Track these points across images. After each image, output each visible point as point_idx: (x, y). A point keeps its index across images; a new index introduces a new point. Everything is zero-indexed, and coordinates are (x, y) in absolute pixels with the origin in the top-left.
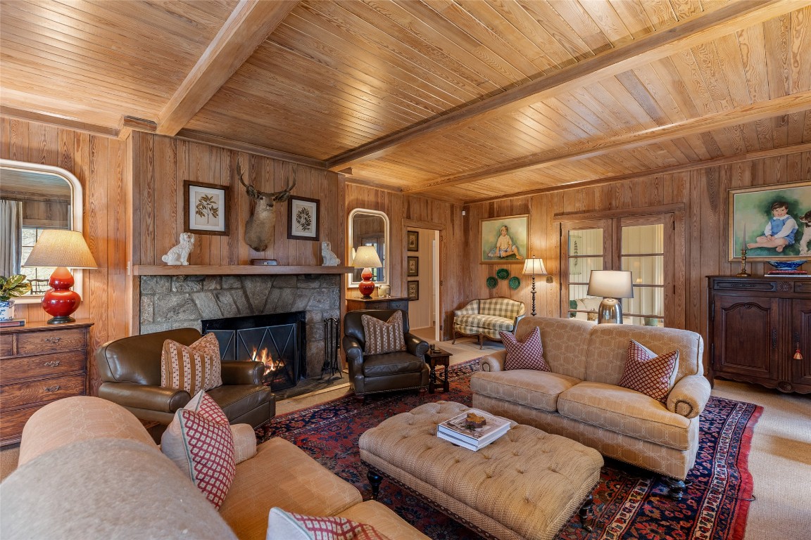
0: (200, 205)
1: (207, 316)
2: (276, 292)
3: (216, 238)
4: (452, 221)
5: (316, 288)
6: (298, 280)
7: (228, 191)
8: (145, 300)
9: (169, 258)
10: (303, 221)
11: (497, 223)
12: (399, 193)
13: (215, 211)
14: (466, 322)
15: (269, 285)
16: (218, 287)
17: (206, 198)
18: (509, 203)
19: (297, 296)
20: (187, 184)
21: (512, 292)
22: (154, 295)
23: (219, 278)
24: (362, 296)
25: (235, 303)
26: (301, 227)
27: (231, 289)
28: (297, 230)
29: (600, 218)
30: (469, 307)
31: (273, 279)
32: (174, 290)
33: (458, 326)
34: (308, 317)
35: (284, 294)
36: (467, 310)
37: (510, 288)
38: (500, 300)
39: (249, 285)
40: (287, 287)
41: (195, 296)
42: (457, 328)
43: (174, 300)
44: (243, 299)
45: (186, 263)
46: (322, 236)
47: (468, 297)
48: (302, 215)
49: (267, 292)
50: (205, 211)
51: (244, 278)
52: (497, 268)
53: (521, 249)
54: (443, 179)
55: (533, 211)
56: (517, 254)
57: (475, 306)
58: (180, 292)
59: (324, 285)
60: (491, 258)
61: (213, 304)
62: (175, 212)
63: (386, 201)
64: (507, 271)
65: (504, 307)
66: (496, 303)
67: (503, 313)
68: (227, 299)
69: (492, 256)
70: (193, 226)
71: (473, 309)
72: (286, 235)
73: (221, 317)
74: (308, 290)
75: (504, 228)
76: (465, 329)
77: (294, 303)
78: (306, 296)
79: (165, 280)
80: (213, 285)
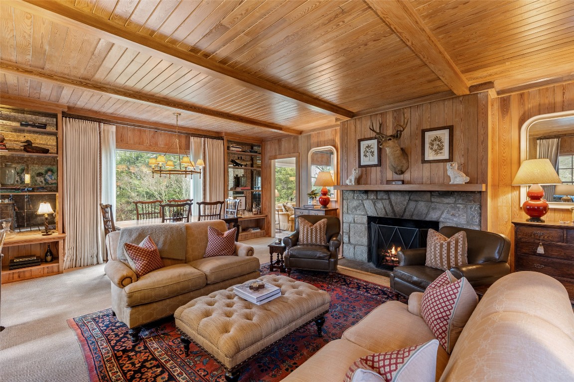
0: (365, 151)
1: (370, 214)
2: (412, 205)
3: (374, 169)
5: (451, 204)
6: (432, 195)
10: (435, 147)
13: (372, 153)
15: (407, 198)
16: (375, 198)
17: (368, 147)
19: (431, 209)
20: (360, 141)
22: (348, 199)
23: (376, 192)
25: (384, 208)
26: (433, 153)
27: (382, 199)
28: (430, 155)
31: (410, 194)
32: (355, 198)
35: (419, 206)
39: (393, 197)
40: (422, 201)
41: (364, 202)
43: (355, 203)
44: (389, 206)
46: (457, 156)
48: (434, 143)
49: (405, 203)
50: (368, 154)
51: (390, 193)
58: (358, 199)
59: (460, 201)
61: (372, 207)
62: (355, 157)
68: (380, 205)
70: (362, 164)
72: (419, 161)
73: (377, 216)
74: (441, 205)
77: (427, 214)
78: (439, 209)
79: (351, 192)
80: (372, 196)
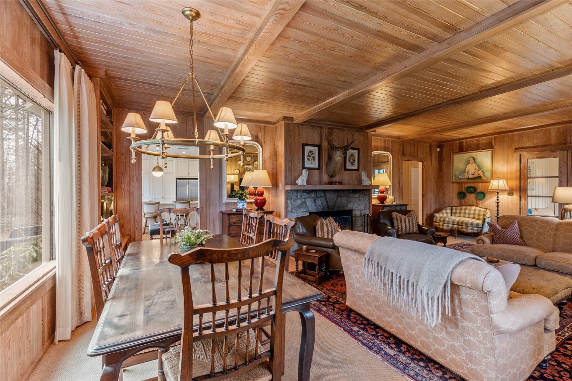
0: (308, 155)
1: (311, 210)
2: (339, 199)
4: (431, 155)
5: (357, 197)
6: (349, 192)
7: (319, 146)
8: (289, 201)
9: (299, 182)
10: (351, 160)
11: (466, 156)
12: (398, 140)
13: (314, 157)
14: (444, 221)
15: (336, 195)
16: (315, 196)
17: (311, 152)
18: (476, 142)
19: (349, 202)
20: (304, 145)
21: (478, 202)
22: (291, 199)
23: (316, 191)
24: (379, 202)
25: (322, 204)
26: (350, 164)
27: (320, 197)
28: (349, 166)
29: (557, 150)
30: (444, 211)
31: (338, 192)
32: (299, 197)
33: (437, 224)
34: (354, 213)
35: (343, 200)
36: (443, 213)
37: (477, 199)
38: (468, 208)
39: (328, 195)
40: (344, 197)
41: (306, 200)
42: (436, 225)
43: (299, 202)
44: (325, 202)
45: (305, 184)
46: (360, 168)
47: (441, 205)
48: (351, 157)
49: (335, 199)
50: (310, 158)
51: (326, 191)
52: (466, 186)
53: (486, 173)
54: (431, 130)
55: (496, 147)
56: (482, 176)
57: (449, 211)
58: (301, 198)
59: (362, 196)
60: (460, 179)
61: (313, 204)
62: (299, 159)
63: (390, 146)
64: (474, 188)
65: (472, 212)
66: (465, 209)
67: (472, 216)
68: (319, 202)
69: (462, 177)
70: (306, 166)
71: (447, 213)
72: (343, 169)
73: (317, 211)
74: (353, 198)
75: (471, 159)
76: (443, 225)
77: (347, 205)
78: (353, 201)
79: (295, 192)
80: (313, 195)
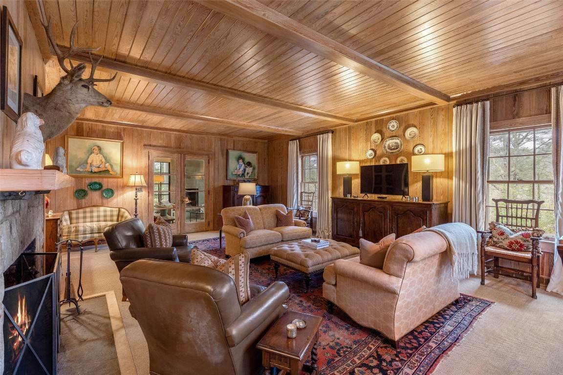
11: (89, 143)
14: (76, 231)
18: (100, 128)
21: (105, 201)
33: (65, 237)
37: (102, 197)
38: (95, 209)
52: (88, 181)
53: (115, 167)
55: (125, 139)
56: (110, 170)
60: (79, 172)
64: (100, 184)
65: (102, 214)
66: (92, 212)
69: (82, 170)
75: (96, 147)
76: (76, 238)
